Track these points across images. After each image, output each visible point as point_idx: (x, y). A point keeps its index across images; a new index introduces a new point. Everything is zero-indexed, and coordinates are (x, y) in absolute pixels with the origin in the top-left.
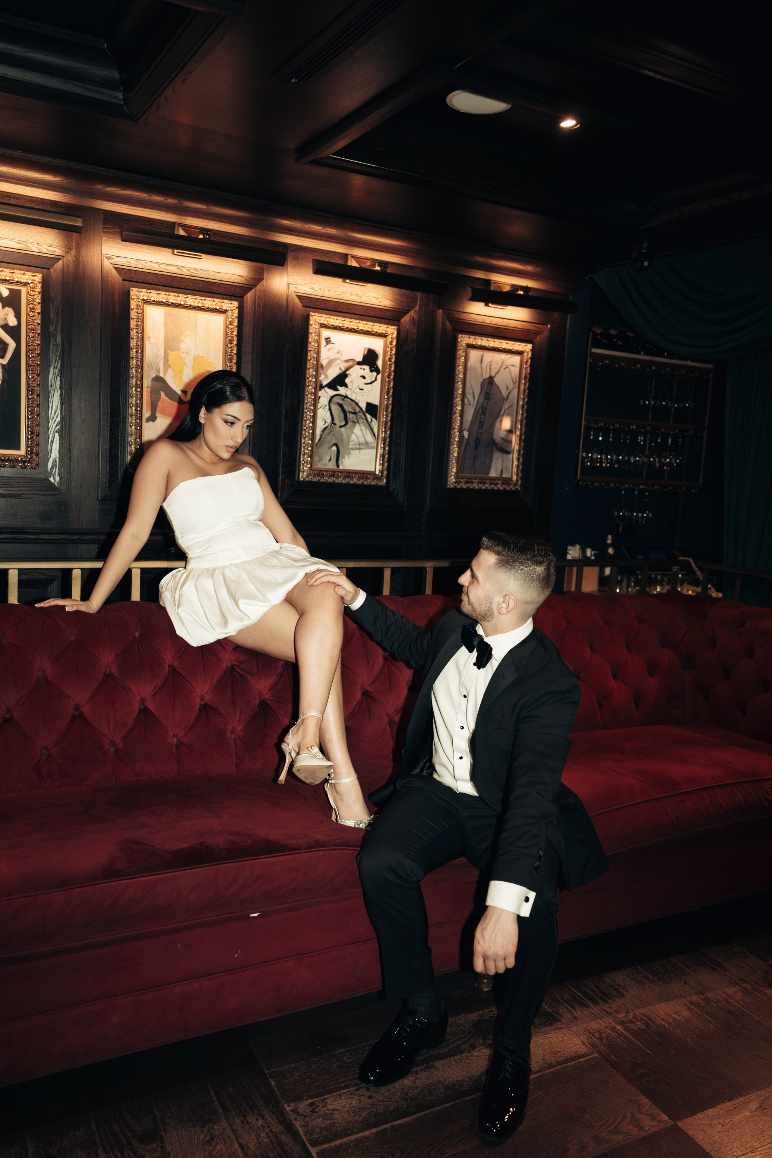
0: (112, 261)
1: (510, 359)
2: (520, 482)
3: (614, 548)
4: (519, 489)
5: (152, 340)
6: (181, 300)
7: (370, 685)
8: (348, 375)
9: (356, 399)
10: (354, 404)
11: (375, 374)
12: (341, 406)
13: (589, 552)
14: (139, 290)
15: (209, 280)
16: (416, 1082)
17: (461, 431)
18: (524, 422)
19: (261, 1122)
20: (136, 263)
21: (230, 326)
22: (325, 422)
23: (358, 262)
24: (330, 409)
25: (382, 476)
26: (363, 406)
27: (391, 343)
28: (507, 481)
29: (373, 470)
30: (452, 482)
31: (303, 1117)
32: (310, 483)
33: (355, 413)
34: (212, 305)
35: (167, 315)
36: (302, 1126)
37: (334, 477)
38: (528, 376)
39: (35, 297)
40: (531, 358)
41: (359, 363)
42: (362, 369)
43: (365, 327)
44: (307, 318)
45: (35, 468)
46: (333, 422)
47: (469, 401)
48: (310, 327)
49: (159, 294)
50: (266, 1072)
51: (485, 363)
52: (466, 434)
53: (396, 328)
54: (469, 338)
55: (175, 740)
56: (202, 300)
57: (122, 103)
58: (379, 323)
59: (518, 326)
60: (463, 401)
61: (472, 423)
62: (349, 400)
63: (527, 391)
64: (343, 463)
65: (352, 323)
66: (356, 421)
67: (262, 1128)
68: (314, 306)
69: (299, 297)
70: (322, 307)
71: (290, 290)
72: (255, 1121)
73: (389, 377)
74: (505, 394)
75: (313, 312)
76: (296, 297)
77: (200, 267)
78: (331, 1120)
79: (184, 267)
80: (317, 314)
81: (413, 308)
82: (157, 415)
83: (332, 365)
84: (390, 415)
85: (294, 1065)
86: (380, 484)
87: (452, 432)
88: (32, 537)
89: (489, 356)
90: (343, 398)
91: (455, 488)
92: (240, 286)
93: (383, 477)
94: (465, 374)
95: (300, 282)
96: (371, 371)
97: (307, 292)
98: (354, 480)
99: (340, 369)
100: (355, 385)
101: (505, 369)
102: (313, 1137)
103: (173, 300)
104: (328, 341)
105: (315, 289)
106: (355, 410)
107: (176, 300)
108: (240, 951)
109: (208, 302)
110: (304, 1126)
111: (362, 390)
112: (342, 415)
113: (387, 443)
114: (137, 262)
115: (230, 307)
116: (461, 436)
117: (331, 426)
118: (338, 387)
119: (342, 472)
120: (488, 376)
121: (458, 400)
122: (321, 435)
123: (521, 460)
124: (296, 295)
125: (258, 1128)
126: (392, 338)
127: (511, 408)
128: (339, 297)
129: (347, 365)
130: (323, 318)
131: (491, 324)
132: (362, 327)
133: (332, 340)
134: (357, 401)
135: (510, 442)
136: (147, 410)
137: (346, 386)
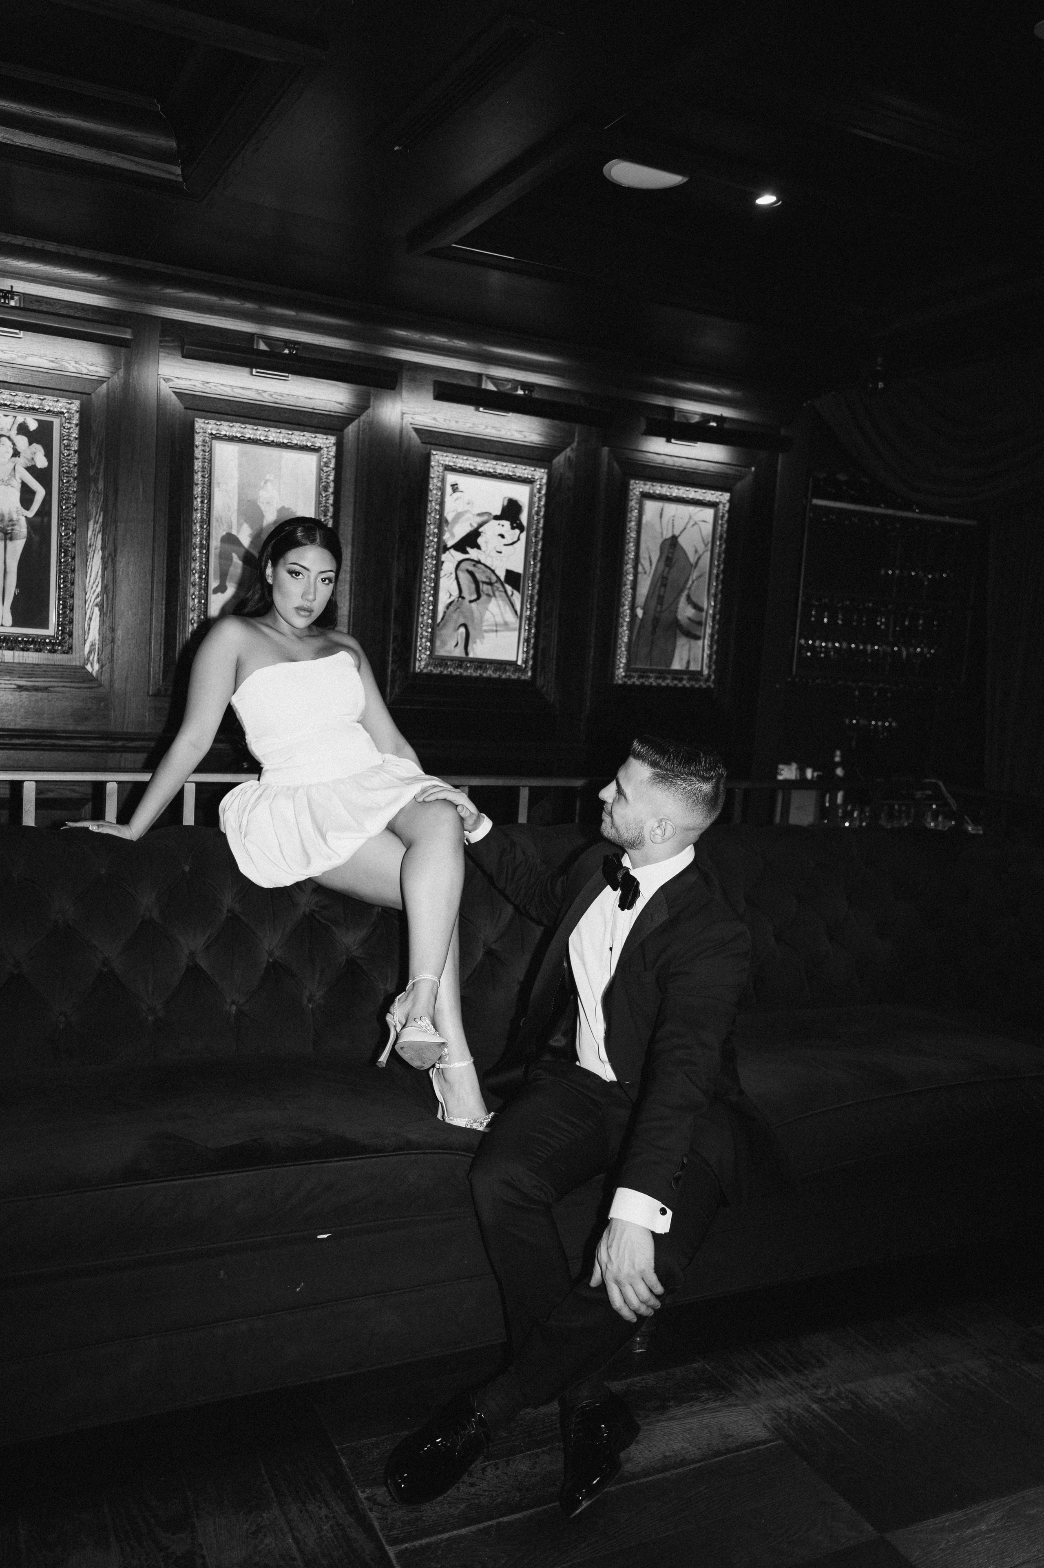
0: (171, 384)
1: (701, 512)
2: (713, 677)
3: (844, 768)
4: (712, 686)
5: (223, 486)
6: (260, 435)
7: (496, 942)
8: (482, 533)
9: (492, 565)
10: (489, 571)
11: (517, 531)
12: (471, 574)
13: (809, 774)
14: (206, 422)
15: (297, 408)
16: (535, 1468)
17: (633, 608)
18: (720, 596)
19: (324, 1511)
20: (202, 386)
21: (325, 468)
22: (451, 595)
23: (495, 385)
24: (457, 578)
25: (526, 667)
26: (502, 575)
27: (539, 491)
29: (514, 659)
30: (620, 676)
31: (380, 1507)
32: (430, 675)
33: (490, 584)
34: (301, 441)
35: (242, 454)
36: (378, 1518)
37: (461, 669)
38: (725, 536)
39: (71, 430)
40: (729, 511)
41: (496, 518)
42: (500, 526)
43: (504, 470)
44: (427, 458)
45: (67, 653)
46: (461, 596)
47: (644, 568)
48: (432, 470)
49: (232, 426)
50: (337, 1447)
51: (665, 519)
52: (640, 612)
53: (546, 471)
54: (645, 485)
55: (234, 1008)
56: (289, 434)
57: (181, 179)
58: (525, 464)
59: (712, 469)
60: (635, 568)
61: (648, 597)
62: (483, 567)
63: (723, 556)
64: (473, 649)
65: (488, 465)
66: (491, 594)
67: (326, 1518)
68: (437, 442)
69: (416, 430)
70: (448, 443)
71: (405, 421)
72: (317, 1509)
73: (536, 536)
74: (692, 559)
75: (435, 450)
76: (412, 430)
77: (286, 392)
78: (417, 1512)
79: (265, 391)
80: (440, 453)
81: (569, 444)
82: (229, 584)
83: (460, 520)
84: (537, 586)
85: (374, 1439)
86: (523, 678)
87: (621, 610)
88: (63, 742)
89: (671, 509)
90: (473, 563)
91: (625, 685)
92: (339, 416)
93: (528, 669)
94: (639, 532)
95: (418, 410)
96: (513, 528)
97: (426, 424)
98: (489, 672)
99: (471, 525)
101: (693, 525)
102: (391, 1533)
103: (251, 434)
104: (455, 488)
105: (438, 419)
106: (490, 579)
107: (255, 434)
108: (302, 1284)
109: (296, 437)
110: (381, 1519)
111: (500, 552)
112: (473, 586)
113: (533, 624)
114: (203, 384)
115: (325, 444)
116: (633, 615)
117: (458, 601)
118: (468, 549)
119: (473, 661)
120: (669, 535)
121: (629, 567)
122: (445, 612)
123: (715, 647)
124: (413, 428)
125: (321, 1518)
126: (540, 485)
127: (702, 579)
128: (471, 430)
129: (480, 520)
130: (448, 458)
131: (674, 466)
132: (501, 470)
133: (461, 487)
134: (493, 568)
135: (700, 623)
136: (215, 578)
137: (479, 547)
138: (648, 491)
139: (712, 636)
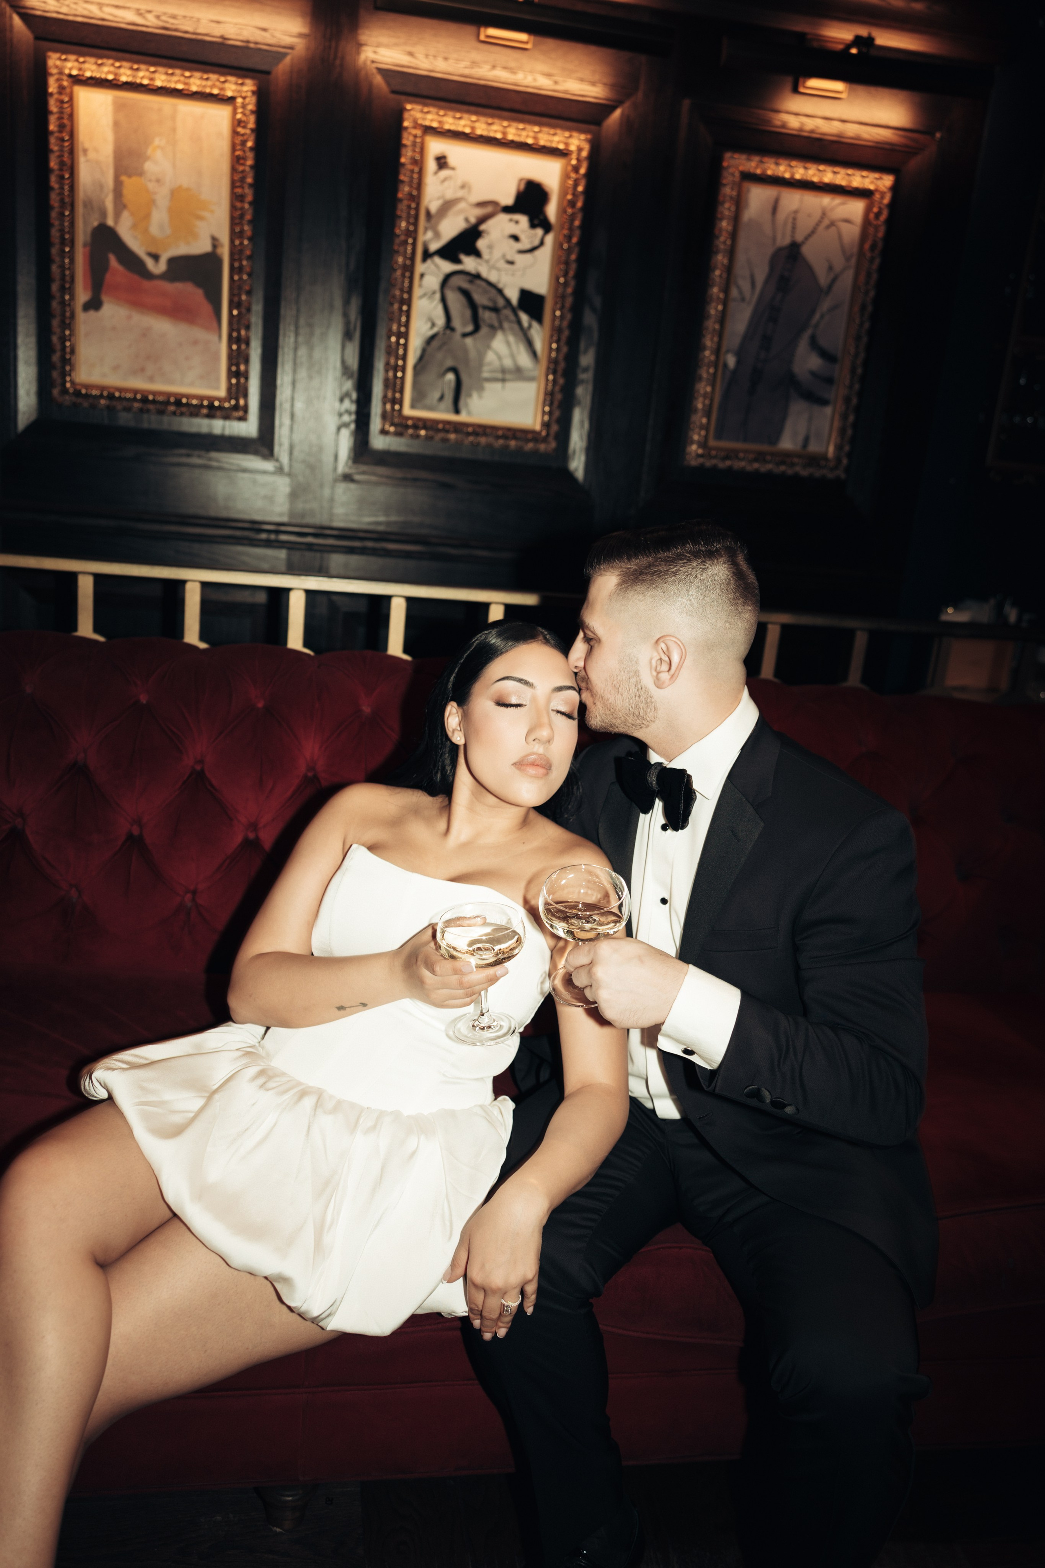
1: (842, 207)
2: (845, 461)
5: (92, 155)
6: (141, 76)
8: (484, 235)
9: (499, 282)
10: (493, 292)
11: (539, 232)
12: (466, 294)
14: (63, 57)
15: (200, 37)
17: (717, 352)
18: (865, 339)
21: (240, 130)
22: (433, 325)
24: (443, 300)
25: (548, 435)
26: (513, 296)
27: (576, 169)
28: (815, 460)
29: (531, 425)
30: (693, 454)
33: (495, 310)
34: (205, 86)
35: (119, 107)
38: (880, 245)
40: (892, 207)
41: (507, 210)
42: (512, 224)
43: (519, 135)
44: (399, 115)
46: (449, 325)
47: (741, 292)
48: (405, 135)
49: (98, 63)
51: (781, 215)
52: (731, 361)
53: (589, 137)
54: (749, 160)
56: (184, 76)
58: (554, 127)
59: (865, 136)
60: (726, 290)
61: (747, 337)
62: (483, 284)
63: (875, 276)
64: (466, 405)
65: (495, 127)
66: (497, 325)
68: (415, 92)
69: (380, 70)
71: (363, 56)
73: (569, 238)
74: (823, 279)
75: (410, 102)
76: (375, 71)
79: (150, 11)
80: (418, 107)
81: (629, 96)
82: (104, 298)
83: (450, 212)
84: (567, 316)
86: (540, 450)
87: (701, 355)
89: (793, 200)
90: (468, 278)
91: (701, 469)
93: (551, 438)
94: (735, 237)
95: (383, 39)
96: (533, 226)
97: (398, 62)
99: (467, 220)
100: (497, 254)
101: (828, 227)
103: (127, 75)
104: (442, 162)
105: (415, 55)
106: (495, 302)
107: (134, 76)
109: (195, 80)
111: (511, 263)
112: (468, 313)
115: (239, 91)
116: (720, 364)
117: (444, 334)
118: (463, 257)
119: (466, 426)
120: (787, 241)
121: (716, 290)
122: (424, 351)
123: (851, 418)
124: (376, 68)
126: (578, 159)
127: (838, 312)
128: (467, 72)
129: (480, 212)
130: (431, 117)
131: (801, 130)
132: (515, 135)
133: (451, 161)
134: (500, 286)
135: (829, 381)
136: (85, 288)
137: (477, 254)
138: (752, 171)
139: (847, 400)
